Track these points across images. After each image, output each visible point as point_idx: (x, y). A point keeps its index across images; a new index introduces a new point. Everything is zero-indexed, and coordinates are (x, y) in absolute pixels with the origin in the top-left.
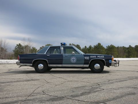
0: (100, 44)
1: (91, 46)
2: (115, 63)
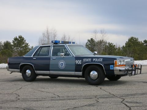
2: (120, 70)
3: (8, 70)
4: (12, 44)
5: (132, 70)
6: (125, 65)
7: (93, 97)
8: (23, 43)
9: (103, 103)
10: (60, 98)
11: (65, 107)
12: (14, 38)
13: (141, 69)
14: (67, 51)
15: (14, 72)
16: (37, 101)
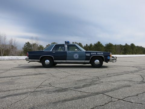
0: (100, 43)
1: (91, 44)
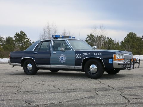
2: (119, 64)
3: (10, 64)
4: (14, 39)
5: (131, 64)
6: (124, 59)
7: (92, 90)
8: (25, 38)
9: (102, 95)
10: (60, 91)
11: (66, 99)
12: (16, 33)
13: (139, 63)
14: (68, 45)
15: (16, 66)
16: (38, 93)
